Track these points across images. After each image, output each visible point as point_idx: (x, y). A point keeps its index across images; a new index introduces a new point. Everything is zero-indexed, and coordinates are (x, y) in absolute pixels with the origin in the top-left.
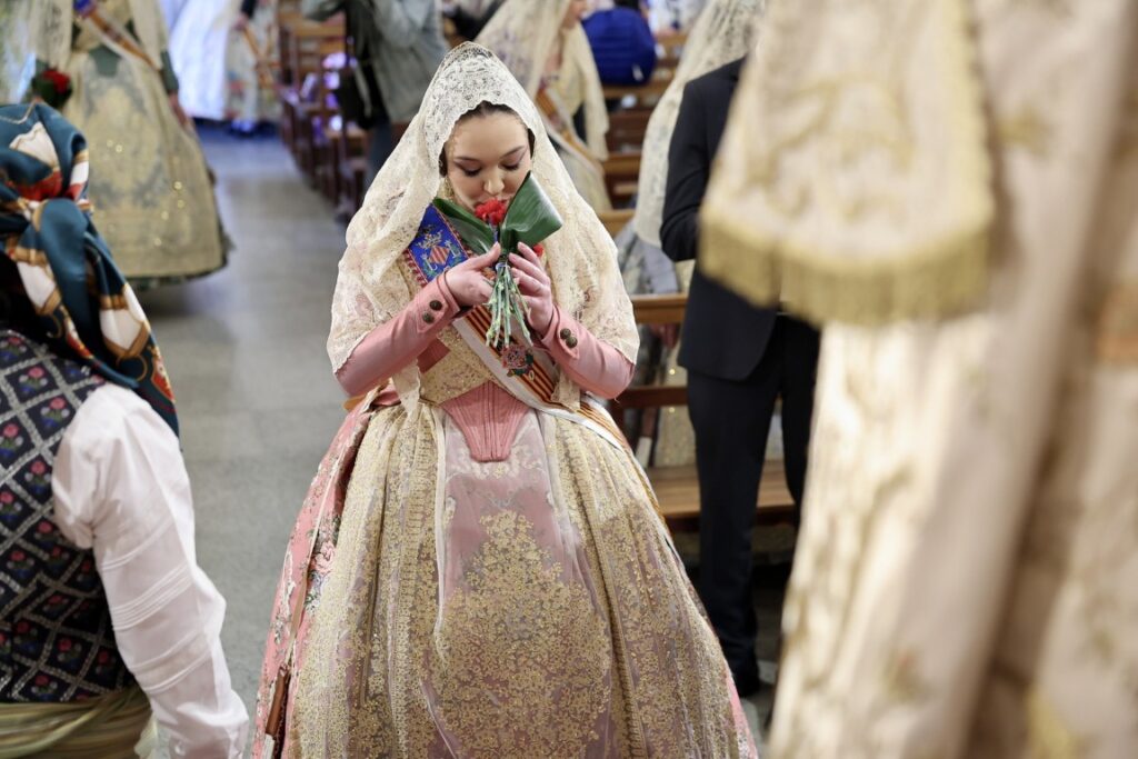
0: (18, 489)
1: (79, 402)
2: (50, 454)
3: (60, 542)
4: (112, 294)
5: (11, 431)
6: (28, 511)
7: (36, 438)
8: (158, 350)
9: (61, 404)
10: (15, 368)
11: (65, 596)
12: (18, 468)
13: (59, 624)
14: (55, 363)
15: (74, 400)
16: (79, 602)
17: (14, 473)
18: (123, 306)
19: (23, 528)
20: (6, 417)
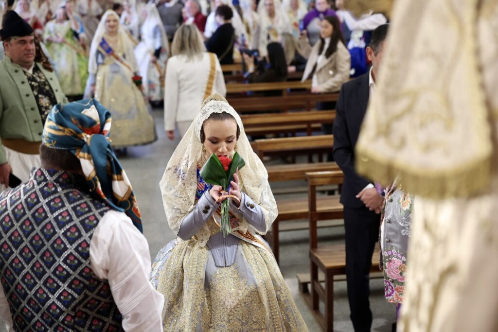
0: (76, 254)
1: (101, 217)
2: (89, 239)
3: (93, 276)
4: (117, 174)
5: (73, 230)
6: (80, 263)
7: (83, 232)
8: (135, 197)
9: (93, 218)
10: (75, 204)
11: (96, 300)
12: (76, 245)
13: (94, 313)
14: (91, 201)
15: (98, 217)
16: (102, 303)
17: (74, 247)
18: (121, 179)
19: (78, 271)
20: (72, 224)
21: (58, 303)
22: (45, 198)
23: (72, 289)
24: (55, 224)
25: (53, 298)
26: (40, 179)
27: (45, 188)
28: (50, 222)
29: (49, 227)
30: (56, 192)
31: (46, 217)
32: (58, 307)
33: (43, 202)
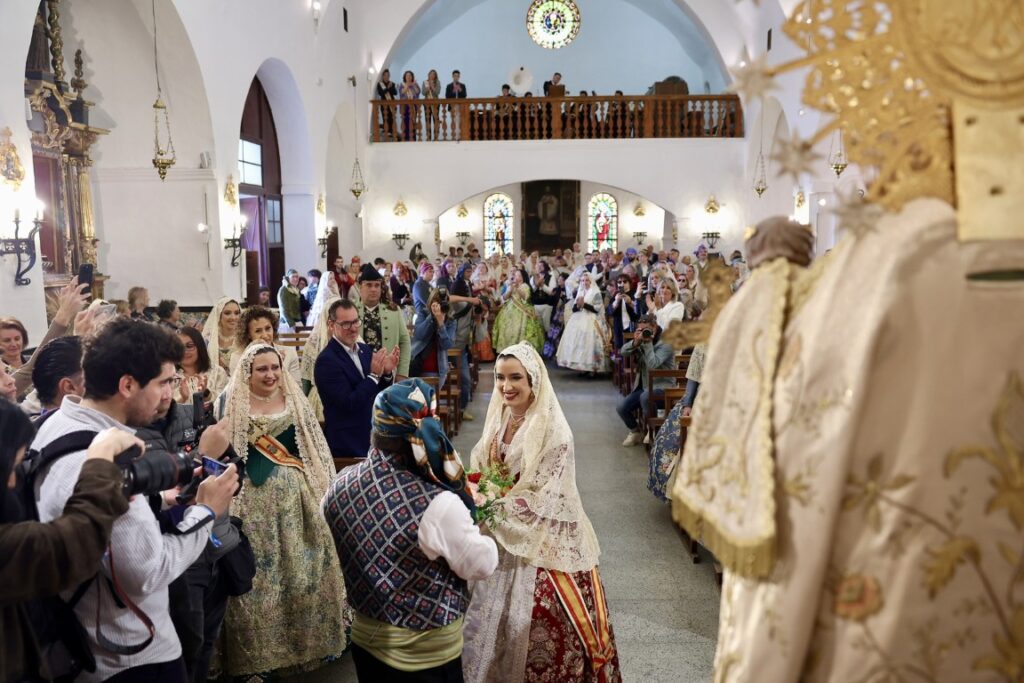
0: (404, 535)
1: (431, 500)
2: (418, 521)
4: (448, 454)
5: (403, 511)
6: (409, 545)
7: (413, 515)
9: (422, 500)
10: (406, 486)
11: (425, 580)
12: (405, 527)
13: (422, 594)
14: (422, 483)
15: (428, 499)
16: (431, 585)
17: (403, 529)
18: (453, 459)
19: (407, 552)
20: (402, 505)
21: (389, 582)
22: (378, 478)
23: (403, 569)
24: (386, 505)
25: (384, 577)
26: (375, 459)
27: (379, 468)
28: (381, 502)
29: (380, 507)
30: (389, 472)
31: (378, 497)
32: (388, 586)
33: (377, 481)
